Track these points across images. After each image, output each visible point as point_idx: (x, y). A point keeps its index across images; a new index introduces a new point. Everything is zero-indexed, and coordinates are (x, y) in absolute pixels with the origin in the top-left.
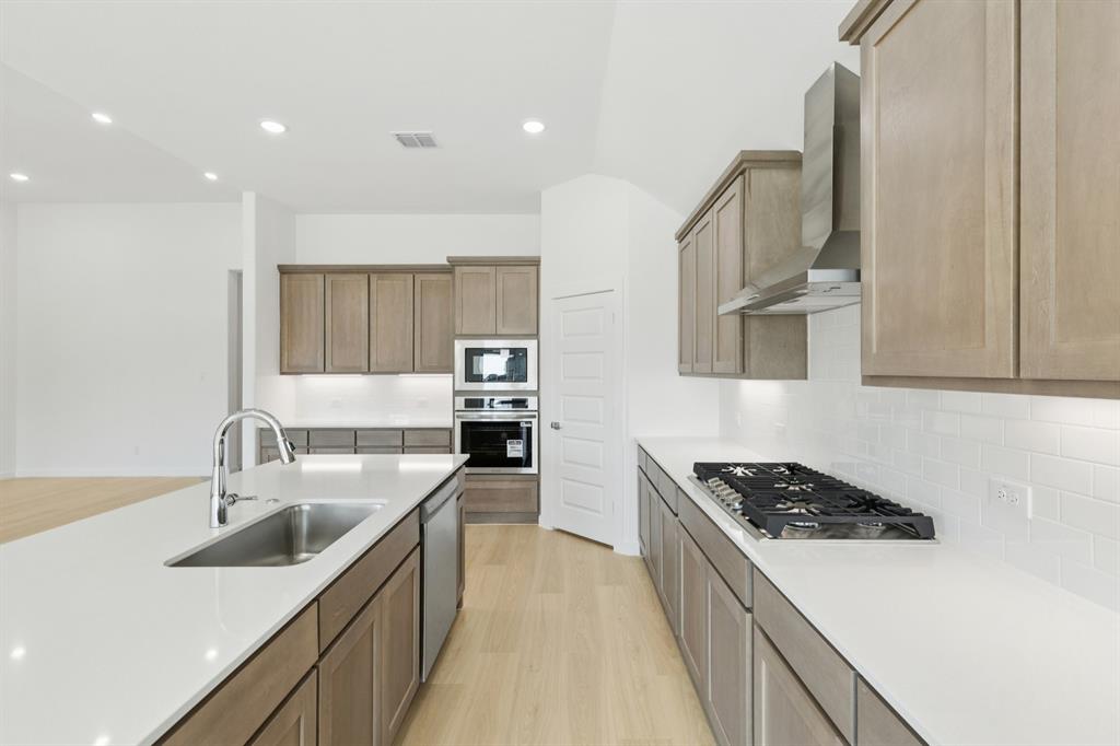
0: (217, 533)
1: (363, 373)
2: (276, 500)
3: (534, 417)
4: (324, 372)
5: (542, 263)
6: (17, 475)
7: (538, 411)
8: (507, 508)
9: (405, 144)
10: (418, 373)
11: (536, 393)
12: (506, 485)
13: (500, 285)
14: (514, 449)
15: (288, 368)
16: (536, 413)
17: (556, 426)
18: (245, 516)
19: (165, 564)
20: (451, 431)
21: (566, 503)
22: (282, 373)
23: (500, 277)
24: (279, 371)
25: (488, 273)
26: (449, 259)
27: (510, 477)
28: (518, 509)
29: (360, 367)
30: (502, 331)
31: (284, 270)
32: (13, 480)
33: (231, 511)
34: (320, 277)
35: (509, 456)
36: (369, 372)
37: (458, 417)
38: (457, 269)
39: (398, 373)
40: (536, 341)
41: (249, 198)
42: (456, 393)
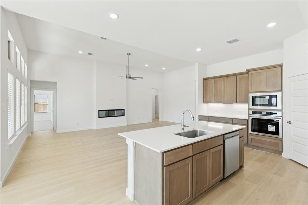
0: (182, 131)
1: (223, 103)
2: (193, 128)
3: (280, 118)
4: (213, 103)
5: (284, 66)
6: (164, 120)
7: (282, 116)
8: (268, 147)
9: (230, 43)
10: (238, 103)
11: (282, 110)
12: (268, 140)
13: (265, 75)
14: (272, 128)
15: (205, 102)
16: (281, 118)
17: (290, 123)
18: (187, 130)
19: (174, 134)
20: (248, 121)
21: (294, 150)
22: (204, 103)
23: (265, 73)
24: (203, 103)
25: (261, 72)
26: (247, 70)
27: (270, 137)
28: (273, 149)
29: (222, 102)
30: (266, 90)
31: (204, 79)
32: (163, 121)
33: (185, 128)
34: (212, 80)
35: (269, 130)
36: (224, 103)
37: (250, 116)
38: (250, 73)
39: (232, 103)
40: (281, 93)
41: (197, 64)
42: (249, 109)
